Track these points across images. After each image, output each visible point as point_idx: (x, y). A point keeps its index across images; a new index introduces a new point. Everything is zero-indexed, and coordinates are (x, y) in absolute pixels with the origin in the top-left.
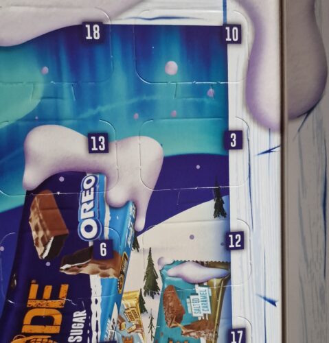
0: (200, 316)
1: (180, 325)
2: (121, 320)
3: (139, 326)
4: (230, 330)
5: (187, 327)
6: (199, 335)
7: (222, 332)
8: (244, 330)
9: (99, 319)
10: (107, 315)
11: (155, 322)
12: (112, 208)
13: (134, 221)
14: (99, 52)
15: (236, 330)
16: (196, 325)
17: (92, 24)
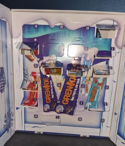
0: (100, 83)
1: (96, 84)
2: (86, 81)
3: (89, 83)
4: (106, 86)
5: (98, 84)
6: (100, 86)
7: (104, 86)
8: (108, 86)
9: (82, 81)
10: (83, 80)
11: (92, 83)
12: (87, 61)
13: (90, 64)
14: (88, 32)
15: (107, 86)
16: (99, 84)
17: (88, 26)
